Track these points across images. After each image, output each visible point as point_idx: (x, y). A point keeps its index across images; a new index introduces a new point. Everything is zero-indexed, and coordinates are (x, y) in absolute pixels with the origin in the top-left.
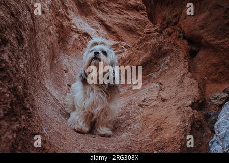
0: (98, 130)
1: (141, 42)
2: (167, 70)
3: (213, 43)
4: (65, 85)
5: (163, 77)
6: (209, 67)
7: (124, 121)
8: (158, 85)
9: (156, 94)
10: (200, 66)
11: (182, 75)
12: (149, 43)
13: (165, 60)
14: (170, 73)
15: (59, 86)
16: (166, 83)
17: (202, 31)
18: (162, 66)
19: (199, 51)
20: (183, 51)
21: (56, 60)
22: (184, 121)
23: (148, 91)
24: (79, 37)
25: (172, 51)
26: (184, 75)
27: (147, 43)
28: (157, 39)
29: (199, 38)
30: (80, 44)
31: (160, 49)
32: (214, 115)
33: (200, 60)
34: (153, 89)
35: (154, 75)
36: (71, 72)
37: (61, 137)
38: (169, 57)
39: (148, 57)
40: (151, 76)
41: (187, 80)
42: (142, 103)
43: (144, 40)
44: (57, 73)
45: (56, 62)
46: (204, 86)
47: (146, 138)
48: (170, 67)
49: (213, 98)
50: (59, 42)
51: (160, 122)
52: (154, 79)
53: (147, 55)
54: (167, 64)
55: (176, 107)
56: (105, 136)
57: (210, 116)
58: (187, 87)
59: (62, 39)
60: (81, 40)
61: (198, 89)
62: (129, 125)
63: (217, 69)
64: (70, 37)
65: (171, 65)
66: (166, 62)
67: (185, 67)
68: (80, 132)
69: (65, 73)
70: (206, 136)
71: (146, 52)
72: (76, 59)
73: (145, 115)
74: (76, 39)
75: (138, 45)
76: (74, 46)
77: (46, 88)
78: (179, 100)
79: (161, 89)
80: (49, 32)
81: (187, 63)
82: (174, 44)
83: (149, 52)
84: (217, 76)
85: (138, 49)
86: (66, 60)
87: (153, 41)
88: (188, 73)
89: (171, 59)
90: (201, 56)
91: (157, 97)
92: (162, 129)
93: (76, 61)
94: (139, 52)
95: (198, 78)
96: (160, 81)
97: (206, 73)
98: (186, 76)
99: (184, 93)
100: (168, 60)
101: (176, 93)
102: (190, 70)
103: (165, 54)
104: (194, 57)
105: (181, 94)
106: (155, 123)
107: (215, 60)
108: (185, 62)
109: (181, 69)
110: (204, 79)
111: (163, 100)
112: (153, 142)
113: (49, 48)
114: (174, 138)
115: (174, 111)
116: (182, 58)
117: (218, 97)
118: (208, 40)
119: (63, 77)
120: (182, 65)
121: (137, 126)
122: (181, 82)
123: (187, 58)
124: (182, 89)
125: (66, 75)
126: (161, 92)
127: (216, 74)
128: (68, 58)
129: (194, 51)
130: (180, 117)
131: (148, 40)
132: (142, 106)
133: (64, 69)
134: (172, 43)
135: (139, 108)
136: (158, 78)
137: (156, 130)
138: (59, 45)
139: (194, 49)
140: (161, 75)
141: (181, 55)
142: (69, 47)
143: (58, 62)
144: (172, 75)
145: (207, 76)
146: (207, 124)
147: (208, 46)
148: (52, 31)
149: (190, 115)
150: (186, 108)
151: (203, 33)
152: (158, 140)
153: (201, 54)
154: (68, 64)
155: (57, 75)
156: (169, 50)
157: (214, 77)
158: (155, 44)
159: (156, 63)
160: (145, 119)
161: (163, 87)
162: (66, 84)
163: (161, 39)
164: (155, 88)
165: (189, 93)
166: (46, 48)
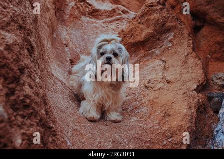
0: (109, 116)
1: (143, 16)
2: (170, 47)
3: (219, 20)
4: (67, 61)
5: (166, 54)
6: (213, 45)
7: (131, 103)
8: (161, 63)
9: (160, 75)
10: (203, 43)
11: (186, 54)
12: (152, 17)
13: (168, 37)
14: (173, 50)
15: (62, 62)
16: (170, 62)
17: (207, 7)
18: (165, 43)
19: (203, 26)
20: (187, 28)
21: (55, 33)
22: (190, 108)
23: (152, 71)
24: (76, 5)
25: (175, 27)
26: (188, 55)
27: (149, 17)
28: (160, 14)
29: (204, 14)
30: (77, 12)
31: (164, 25)
32: (217, 97)
33: (203, 37)
34: (156, 68)
35: (157, 52)
36: (71, 45)
37: (78, 133)
38: (173, 34)
39: (151, 33)
40: (153, 52)
41: (191, 60)
42: (147, 85)
43: (146, 14)
44: (57, 48)
45: (55, 36)
46: (207, 65)
47: (156, 125)
48: (173, 45)
49: (215, 78)
50: (56, 14)
51: (167, 108)
52: (157, 55)
53: (150, 30)
54: (171, 41)
55: (182, 92)
56: (115, 122)
57: (213, 98)
58: (191, 67)
59: (58, 9)
60: (78, 8)
61: (202, 71)
62: (136, 108)
63: (221, 48)
64: (66, 6)
65: (175, 42)
66: (169, 38)
67: (188, 46)
68: (92, 120)
69: (66, 48)
70: (208, 117)
71: (148, 27)
72: (74, 29)
73: (151, 98)
74: (73, 8)
75: (139, 18)
76: (71, 15)
77: (53, 75)
78: (184, 83)
79: (165, 68)
80: (46, 9)
81: (191, 41)
82: (177, 19)
83: (152, 28)
84: (220, 54)
85: (139, 23)
86: (65, 33)
87: (156, 16)
88: (192, 53)
89: (174, 36)
90: (205, 33)
91: (162, 78)
92: (169, 115)
93: (75, 33)
94: (141, 26)
95: (202, 57)
96: (163, 59)
97: (210, 50)
98: (189, 55)
99: (188, 75)
100: (171, 37)
101: (181, 74)
102: (193, 49)
103: (169, 30)
104: (197, 32)
105: (186, 76)
106: (163, 109)
107: (219, 39)
108: (189, 40)
109: (185, 48)
110: (207, 58)
111: (168, 82)
112: (162, 131)
113: (48, 26)
114: (181, 126)
115: (180, 97)
116: (186, 36)
117: (221, 77)
118: (214, 17)
119: (64, 51)
120: (186, 43)
121: (144, 110)
122: (185, 62)
123: (191, 35)
124: (186, 70)
125: (66, 49)
126: (165, 71)
127: (219, 52)
128: (67, 30)
129: (198, 26)
130: (186, 104)
131: (150, 15)
132: (147, 88)
133: (64, 42)
134: (175, 17)
135: (144, 90)
136: (161, 55)
137: (163, 116)
138: (57, 17)
139: (198, 24)
140: (164, 51)
141: (186, 32)
142: (66, 17)
143: (57, 36)
144: (176, 53)
145: (211, 54)
146: (209, 105)
147: (213, 23)
148: (49, 6)
149: (196, 100)
150: (191, 93)
151: (209, 9)
152: (167, 128)
153: (205, 31)
154: (67, 37)
155: (57, 50)
156: (173, 26)
157: (218, 56)
158: (158, 20)
159: (159, 39)
160: (152, 103)
161: (167, 66)
162: (68, 59)
163: (165, 13)
164: (159, 67)
165: (194, 75)
166: (46, 27)
